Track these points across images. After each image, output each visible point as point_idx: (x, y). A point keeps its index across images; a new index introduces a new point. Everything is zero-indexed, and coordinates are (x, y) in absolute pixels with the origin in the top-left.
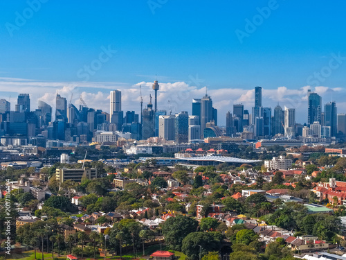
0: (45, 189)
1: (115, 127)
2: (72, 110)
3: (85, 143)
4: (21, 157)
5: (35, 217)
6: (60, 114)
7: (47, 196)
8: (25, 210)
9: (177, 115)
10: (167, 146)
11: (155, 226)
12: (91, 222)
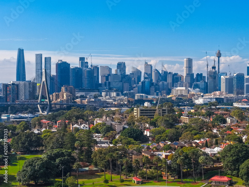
0: (124, 123)
1: (188, 85)
2: (156, 73)
3: (164, 96)
4: (115, 104)
5: (112, 145)
6: (147, 76)
7: (124, 128)
8: (105, 139)
9: (235, 75)
10: (227, 97)
11: (214, 154)
12: (158, 150)
